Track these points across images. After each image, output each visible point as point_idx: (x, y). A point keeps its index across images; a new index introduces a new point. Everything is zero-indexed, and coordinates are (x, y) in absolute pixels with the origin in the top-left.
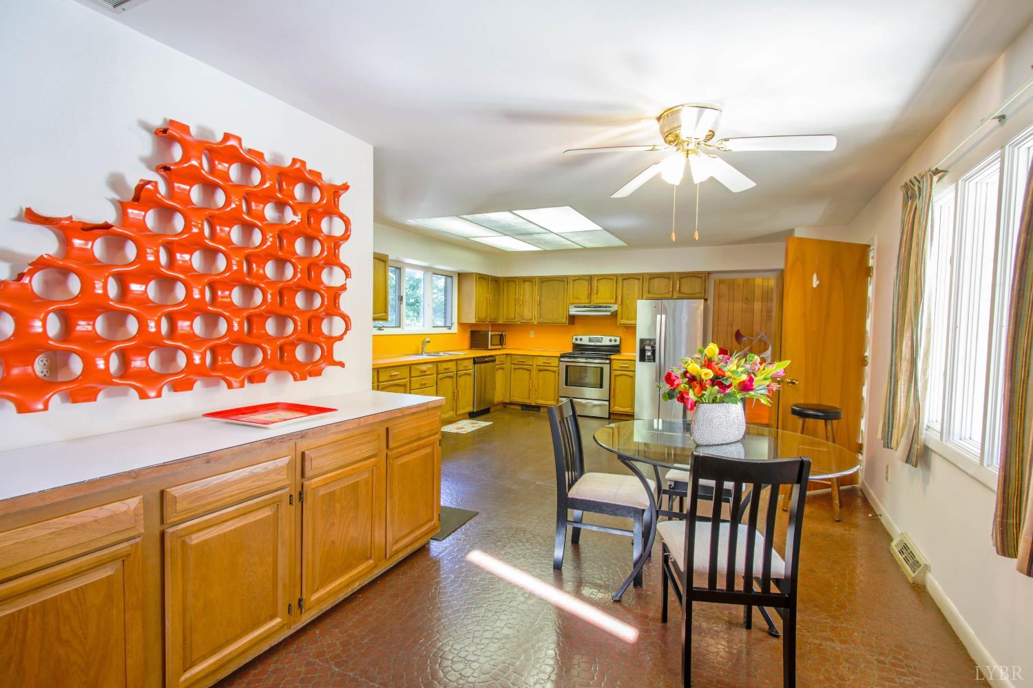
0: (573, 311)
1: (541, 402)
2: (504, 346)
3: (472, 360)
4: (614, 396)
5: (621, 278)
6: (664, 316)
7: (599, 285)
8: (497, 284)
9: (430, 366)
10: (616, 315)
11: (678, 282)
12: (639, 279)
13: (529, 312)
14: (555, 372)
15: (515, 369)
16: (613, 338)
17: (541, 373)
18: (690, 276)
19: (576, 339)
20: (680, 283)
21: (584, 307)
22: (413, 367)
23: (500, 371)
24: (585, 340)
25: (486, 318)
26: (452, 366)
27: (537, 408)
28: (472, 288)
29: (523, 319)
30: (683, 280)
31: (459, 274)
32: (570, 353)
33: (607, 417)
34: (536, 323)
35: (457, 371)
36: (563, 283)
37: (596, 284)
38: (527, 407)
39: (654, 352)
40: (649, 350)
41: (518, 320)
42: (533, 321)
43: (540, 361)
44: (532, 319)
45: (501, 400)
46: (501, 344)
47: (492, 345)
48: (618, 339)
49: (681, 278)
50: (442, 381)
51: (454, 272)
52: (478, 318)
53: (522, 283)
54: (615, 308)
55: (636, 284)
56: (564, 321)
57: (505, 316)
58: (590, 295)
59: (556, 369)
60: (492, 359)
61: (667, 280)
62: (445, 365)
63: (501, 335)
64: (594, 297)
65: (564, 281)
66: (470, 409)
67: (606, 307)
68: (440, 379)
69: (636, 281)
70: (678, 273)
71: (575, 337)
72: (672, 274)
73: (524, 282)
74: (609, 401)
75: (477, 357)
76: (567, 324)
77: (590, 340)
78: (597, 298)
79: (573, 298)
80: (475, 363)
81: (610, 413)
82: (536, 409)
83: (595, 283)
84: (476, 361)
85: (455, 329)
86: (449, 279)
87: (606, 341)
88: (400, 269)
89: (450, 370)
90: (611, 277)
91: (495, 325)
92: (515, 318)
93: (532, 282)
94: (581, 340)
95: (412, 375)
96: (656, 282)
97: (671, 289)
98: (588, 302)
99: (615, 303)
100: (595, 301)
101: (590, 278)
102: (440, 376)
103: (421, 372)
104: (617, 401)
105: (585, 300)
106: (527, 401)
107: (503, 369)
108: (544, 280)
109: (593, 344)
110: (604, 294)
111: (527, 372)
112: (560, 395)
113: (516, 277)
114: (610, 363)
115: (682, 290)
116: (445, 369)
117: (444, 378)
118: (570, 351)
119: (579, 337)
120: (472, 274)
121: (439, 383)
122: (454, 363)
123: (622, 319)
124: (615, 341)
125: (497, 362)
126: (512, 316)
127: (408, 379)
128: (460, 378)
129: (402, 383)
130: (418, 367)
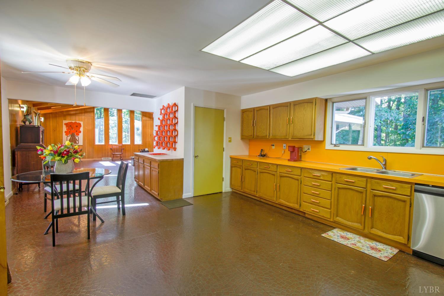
9: (324, 174)
22: (305, 170)
35: (372, 189)
50: (343, 191)
68: (339, 188)
116: (347, 181)
117: (344, 188)
127: (301, 177)
128: (376, 198)
129: (295, 178)
130: (310, 171)
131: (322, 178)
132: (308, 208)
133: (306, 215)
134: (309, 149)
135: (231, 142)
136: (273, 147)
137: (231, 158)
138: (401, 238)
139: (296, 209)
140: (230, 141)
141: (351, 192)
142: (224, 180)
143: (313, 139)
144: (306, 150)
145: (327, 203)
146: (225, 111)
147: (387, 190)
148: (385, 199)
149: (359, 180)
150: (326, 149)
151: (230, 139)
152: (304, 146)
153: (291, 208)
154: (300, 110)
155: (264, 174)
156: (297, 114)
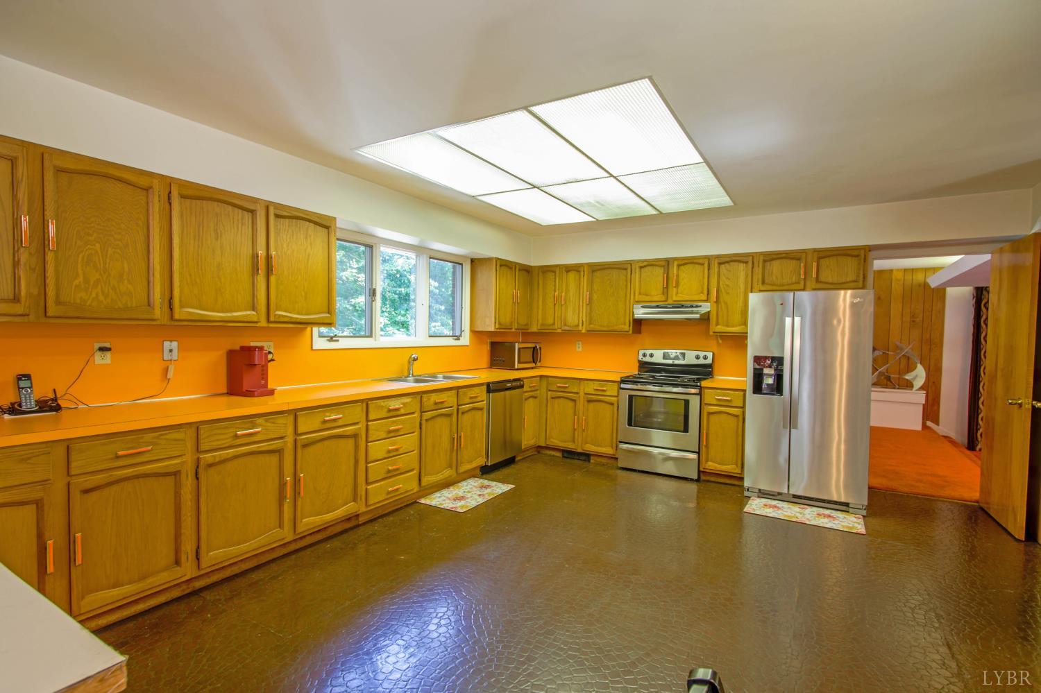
0: (640, 313)
1: (590, 448)
2: (538, 364)
3: (485, 387)
4: (707, 446)
5: (716, 261)
6: (797, 320)
7: (680, 273)
8: (528, 275)
9: (406, 400)
10: (709, 319)
11: (815, 264)
12: (746, 262)
13: (574, 316)
14: (612, 404)
15: (553, 398)
16: (702, 354)
17: (592, 405)
18: (837, 255)
19: (644, 355)
20: (818, 266)
21: (658, 307)
22: (372, 405)
23: (531, 400)
24: (658, 356)
25: (511, 323)
26: (450, 398)
27: (586, 456)
28: (490, 279)
29: (565, 325)
30: (822, 262)
31: (472, 261)
32: (634, 376)
33: (695, 477)
34: (584, 331)
35: (458, 405)
36: (624, 272)
37: (675, 272)
38: (569, 454)
39: (779, 378)
40: (770, 375)
41: (558, 327)
42: (580, 328)
43: (590, 388)
44: (578, 325)
45: (532, 442)
46: (534, 362)
47: (519, 362)
48: (710, 355)
49: (819, 258)
50: (430, 423)
51: (464, 257)
52: (500, 324)
53: (565, 274)
54: (705, 308)
55: (741, 271)
56: (626, 328)
57: (540, 322)
58: (666, 290)
59: (614, 399)
60: (518, 384)
61: (794, 262)
62: (435, 398)
63: (534, 348)
64: (672, 291)
65: (626, 269)
66: (481, 461)
67: (692, 306)
68: (427, 420)
69: (742, 266)
70: (815, 250)
71: (642, 352)
72: (804, 251)
73: (567, 272)
74: (699, 453)
75: (493, 383)
76: (631, 332)
77: (665, 356)
78: (677, 293)
79: (640, 294)
80: (489, 391)
81: (699, 472)
82: (583, 458)
83: (674, 270)
84: (491, 388)
85: (466, 340)
86: (458, 267)
87: (691, 358)
88: (371, 247)
89: (446, 405)
90: (701, 261)
91: (526, 334)
92: (554, 324)
93: (579, 271)
94: (651, 356)
95: (371, 417)
96: (776, 266)
97: (802, 277)
98: (663, 299)
99: (707, 301)
100: (674, 297)
101: (667, 263)
102: (427, 415)
103: (390, 411)
104: (712, 453)
105: (657, 296)
106: (570, 446)
107: (536, 397)
108: (595, 268)
109: (670, 362)
110: (689, 286)
111: (571, 404)
112: (620, 440)
113: (557, 266)
114: (700, 394)
115: (822, 278)
116: (436, 404)
117: (433, 418)
118: (635, 371)
119: (648, 352)
120: (490, 259)
121: (424, 427)
122: (454, 392)
123: (717, 324)
124: (705, 358)
125: (526, 388)
126: (550, 321)
127: (361, 424)
128: (463, 416)
129: (348, 433)
130: (382, 403)
134: (270, 352)
138: (481, 458)
141: (440, 420)
148: (470, 413)
150: (315, 347)
154: (295, 237)
155: (229, 465)
156: (288, 246)
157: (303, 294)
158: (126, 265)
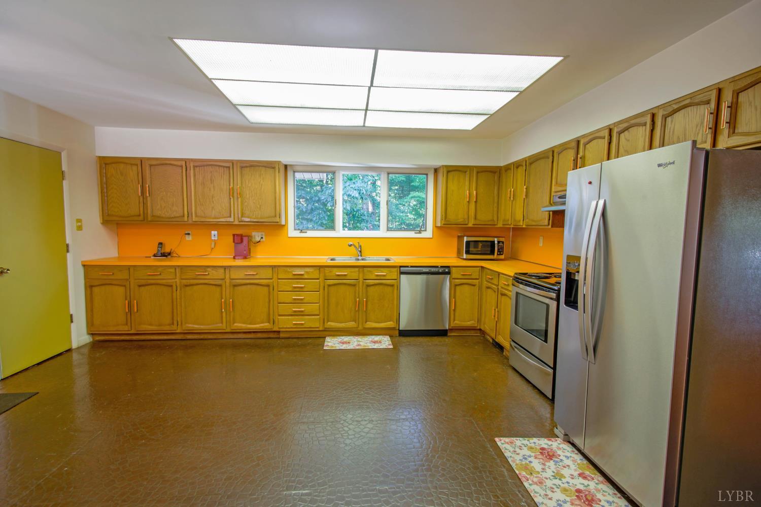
1: (501, 340)
5: (617, 130)
7: (587, 153)
8: (494, 175)
9: (310, 270)
13: (519, 211)
22: (279, 268)
23: (465, 286)
25: (465, 219)
29: (514, 220)
30: (743, 97)
31: (436, 170)
34: (524, 226)
35: (364, 280)
38: (494, 343)
42: (522, 222)
43: (502, 281)
45: (468, 324)
49: (738, 92)
50: (334, 288)
52: (447, 220)
56: (546, 221)
61: (703, 108)
62: (337, 271)
65: (549, 158)
66: (391, 325)
68: (329, 285)
69: (641, 131)
73: (517, 167)
75: (407, 267)
76: (550, 226)
79: (557, 183)
80: (400, 272)
83: (581, 151)
84: (402, 270)
85: (429, 233)
88: (335, 173)
90: (602, 134)
93: (523, 166)
95: (280, 277)
96: (678, 120)
101: (579, 142)
102: (329, 282)
103: (294, 275)
106: (492, 334)
107: (472, 285)
108: (532, 161)
112: (511, 335)
113: (512, 163)
116: (338, 275)
117: (335, 284)
121: (326, 289)
122: (358, 270)
125: (456, 275)
127: (274, 280)
128: (368, 288)
129: (263, 284)
130: (289, 269)
131: (306, 276)
132: (286, 323)
133: (282, 335)
134: (262, 238)
135: (82, 230)
136: (189, 238)
137: (84, 266)
138: (392, 322)
139: (266, 330)
140: (80, 228)
141: (343, 287)
142: (74, 319)
143: (278, 222)
144: (259, 240)
145: (314, 308)
146: (64, 155)
147: (379, 278)
148: (377, 287)
149: (351, 272)
150: (289, 236)
151: (79, 224)
152: (253, 234)
153: (254, 332)
154: (253, 176)
155: (195, 288)
156: (249, 182)
157: (258, 206)
158: (175, 199)
